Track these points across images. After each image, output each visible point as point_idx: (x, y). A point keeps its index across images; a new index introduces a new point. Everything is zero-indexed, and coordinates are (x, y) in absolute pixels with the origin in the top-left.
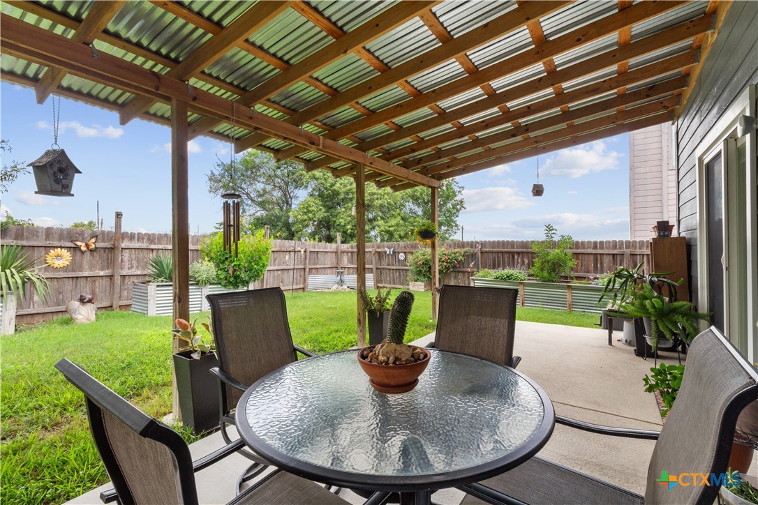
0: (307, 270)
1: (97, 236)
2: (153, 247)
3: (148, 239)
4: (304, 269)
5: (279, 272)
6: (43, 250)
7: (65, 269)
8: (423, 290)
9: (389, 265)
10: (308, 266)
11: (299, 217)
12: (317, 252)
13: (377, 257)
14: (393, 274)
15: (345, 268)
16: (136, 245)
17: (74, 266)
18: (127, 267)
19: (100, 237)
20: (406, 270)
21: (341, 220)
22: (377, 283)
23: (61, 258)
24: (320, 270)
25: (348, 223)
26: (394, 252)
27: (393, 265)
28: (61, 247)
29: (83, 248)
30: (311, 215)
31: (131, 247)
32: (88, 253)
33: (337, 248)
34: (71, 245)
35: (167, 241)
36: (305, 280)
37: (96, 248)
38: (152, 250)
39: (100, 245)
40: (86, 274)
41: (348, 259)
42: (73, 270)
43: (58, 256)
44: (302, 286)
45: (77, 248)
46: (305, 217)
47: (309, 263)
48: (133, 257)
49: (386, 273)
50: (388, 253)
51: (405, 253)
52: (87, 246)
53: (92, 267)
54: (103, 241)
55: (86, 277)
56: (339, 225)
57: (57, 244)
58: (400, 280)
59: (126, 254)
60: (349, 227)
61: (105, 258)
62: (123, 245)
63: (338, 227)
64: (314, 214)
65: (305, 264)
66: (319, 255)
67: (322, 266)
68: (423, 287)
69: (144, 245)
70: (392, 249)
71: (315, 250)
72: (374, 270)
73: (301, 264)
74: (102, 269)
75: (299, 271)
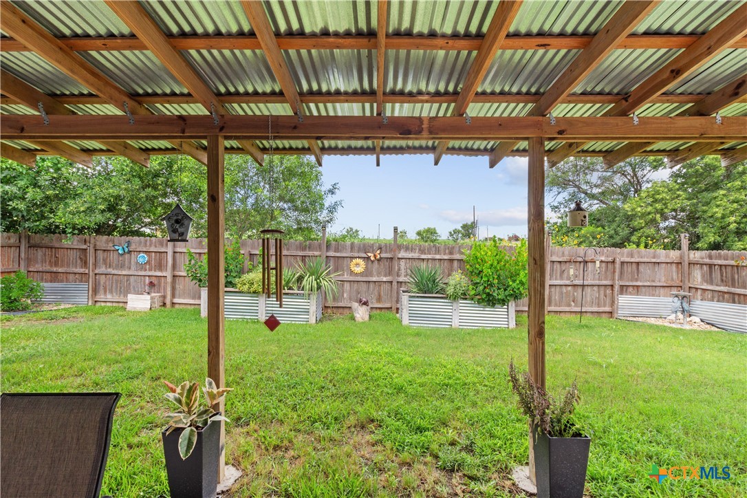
0: (617, 288)
1: (381, 248)
2: (423, 256)
3: (420, 250)
4: (612, 286)
5: (570, 288)
6: (349, 259)
7: (361, 274)
10: (617, 284)
11: (639, 209)
12: (638, 263)
15: (697, 289)
16: (410, 255)
17: (367, 272)
18: (403, 275)
19: (383, 249)
21: (716, 210)
23: (358, 266)
24: (644, 289)
25: (732, 213)
28: (359, 258)
29: (372, 258)
30: (658, 206)
31: (406, 257)
32: (376, 262)
33: (681, 257)
34: (364, 255)
35: (436, 251)
36: (613, 302)
37: (381, 258)
38: (423, 259)
39: (384, 255)
40: (374, 279)
41: (703, 276)
42: (367, 276)
43: (357, 265)
44: (608, 309)
45: (369, 258)
46: (650, 209)
47: (621, 278)
48: (408, 266)
52: (375, 256)
53: (379, 274)
54: (386, 252)
55: (375, 282)
56: (712, 217)
57: (356, 255)
59: (402, 263)
60: (732, 219)
61: (387, 267)
62: (400, 256)
63: (711, 220)
64: (665, 204)
65: (613, 279)
66: (642, 268)
67: (648, 284)
69: (416, 255)
71: (633, 260)
73: (606, 279)
74: (385, 276)
75: (602, 288)
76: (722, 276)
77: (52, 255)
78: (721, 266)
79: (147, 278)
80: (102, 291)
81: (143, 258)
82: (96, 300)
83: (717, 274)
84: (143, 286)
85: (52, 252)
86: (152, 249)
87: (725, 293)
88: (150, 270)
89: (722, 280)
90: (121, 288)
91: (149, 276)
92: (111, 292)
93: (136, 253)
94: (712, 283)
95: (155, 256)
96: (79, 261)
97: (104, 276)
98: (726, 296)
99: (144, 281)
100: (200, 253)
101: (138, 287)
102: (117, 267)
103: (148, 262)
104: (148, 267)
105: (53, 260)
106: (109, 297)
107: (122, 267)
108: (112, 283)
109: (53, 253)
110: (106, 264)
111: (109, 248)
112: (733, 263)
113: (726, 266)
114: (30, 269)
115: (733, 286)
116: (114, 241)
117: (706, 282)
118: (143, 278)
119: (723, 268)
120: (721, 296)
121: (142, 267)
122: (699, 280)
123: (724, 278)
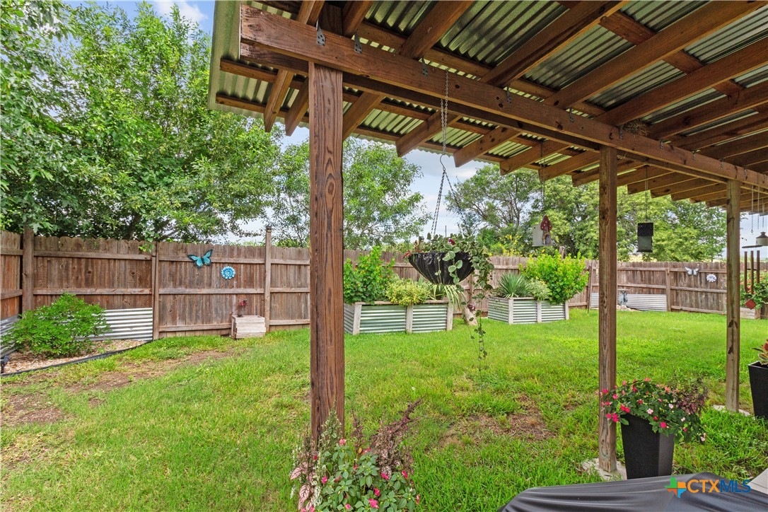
0: (591, 288)
4: (587, 286)
8: (753, 318)
9: (690, 286)
10: (591, 284)
13: (672, 278)
14: (696, 296)
15: (623, 286)
20: (717, 293)
22: (671, 305)
26: (699, 273)
27: (695, 286)
36: (588, 298)
41: (628, 278)
44: (585, 303)
49: (686, 295)
50: (690, 273)
51: (717, 274)
58: (707, 304)
68: (754, 314)
70: (697, 270)
72: (668, 291)
76: (642, 277)
77: (80, 270)
78: (641, 271)
79: (235, 296)
80: (169, 318)
81: (228, 272)
82: (160, 330)
83: (638, 276)
84: (228, 307)
85: (79, 264)
86: (242, 260)
87: (644, 288)
88: (238, 286)
89: (642, 280)
90: (197, 312)
91: (236, 294)
92: (183, 319)
93: (218, 265)
94: (635, 283)
95: (246, 269)
96: (129, 278)
97: (171, 297)
98: (644, 290)
99: (231, 302)
100: (300, 265)
101: (221, 309)
102: (191, 285)
103: (237, 277)
104: (235, 282)
105: (82, 276)
106: (181, 325)
107: (200, 283)
108: (185, 305)
109: (83, 267)
110: (174, 281)
111: (180, 259)
112: (641, 269)
113: (645, 271)
114: (39, 292)
115: (650, 283)
116: (186, 250)
117: (631, 282)
118: (228, 297)
119: (643, 273)
120: (641, 291)
121: (227, 283)
122: (625, 281)
123: (644, 279)
